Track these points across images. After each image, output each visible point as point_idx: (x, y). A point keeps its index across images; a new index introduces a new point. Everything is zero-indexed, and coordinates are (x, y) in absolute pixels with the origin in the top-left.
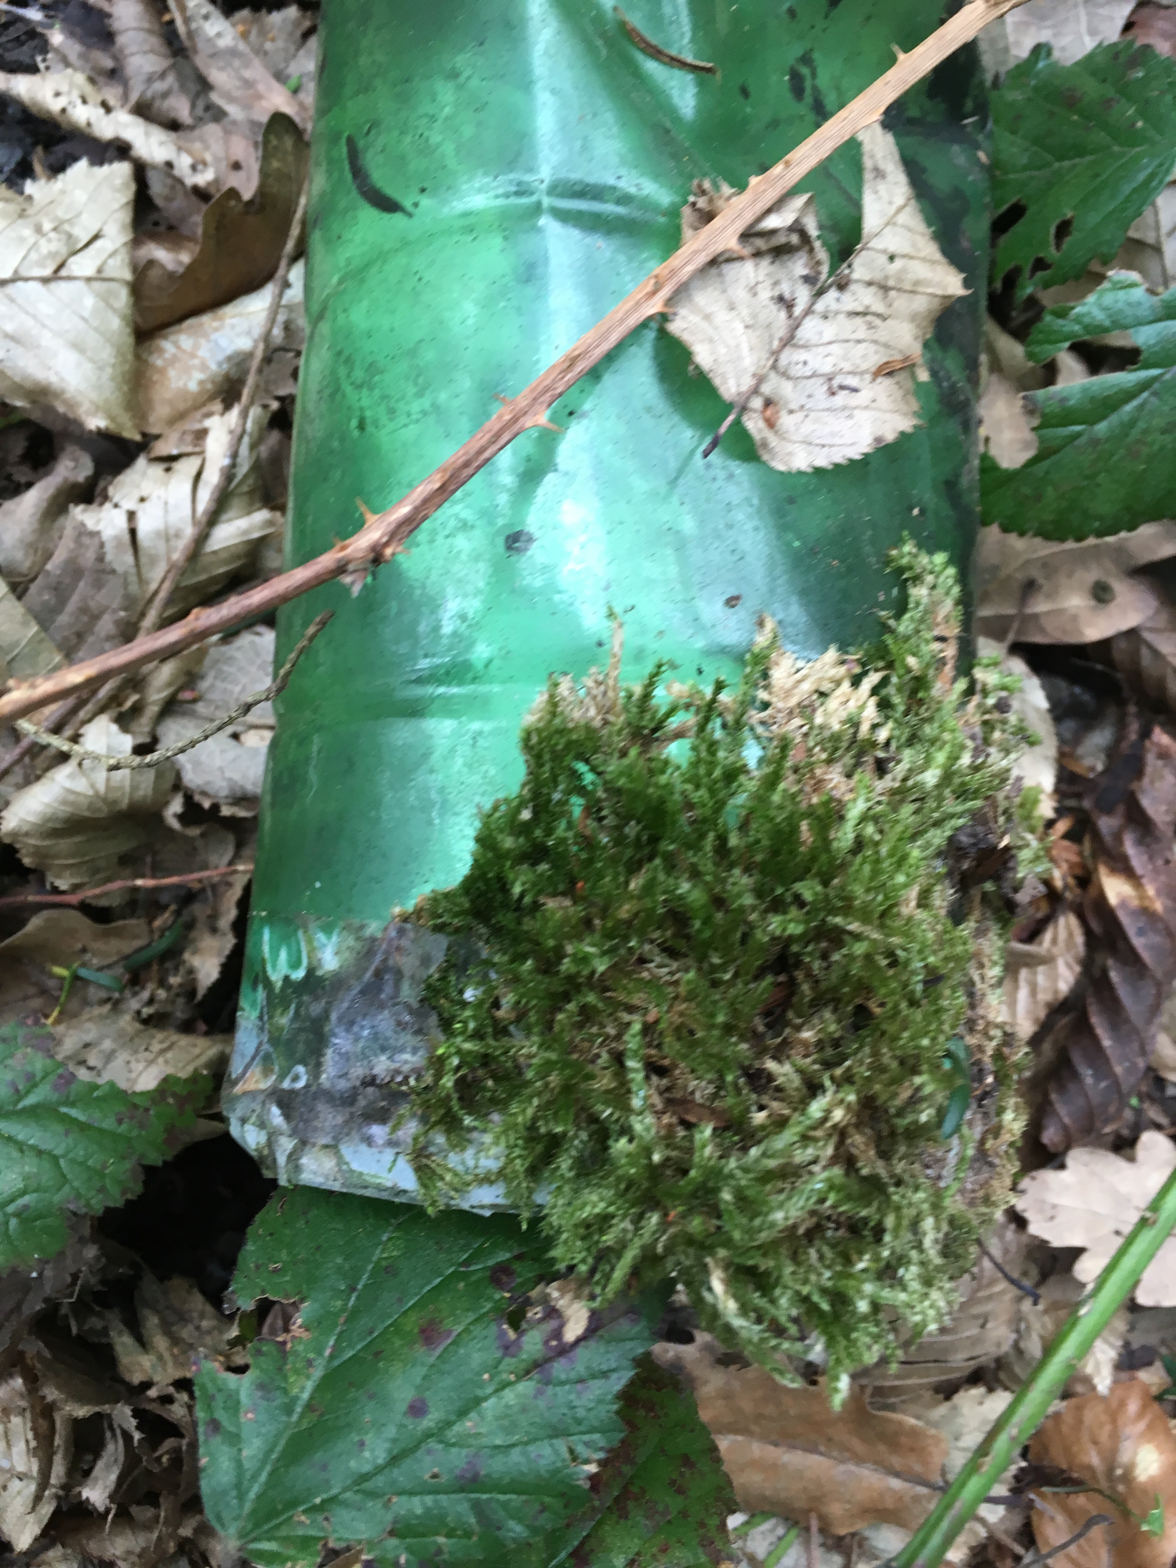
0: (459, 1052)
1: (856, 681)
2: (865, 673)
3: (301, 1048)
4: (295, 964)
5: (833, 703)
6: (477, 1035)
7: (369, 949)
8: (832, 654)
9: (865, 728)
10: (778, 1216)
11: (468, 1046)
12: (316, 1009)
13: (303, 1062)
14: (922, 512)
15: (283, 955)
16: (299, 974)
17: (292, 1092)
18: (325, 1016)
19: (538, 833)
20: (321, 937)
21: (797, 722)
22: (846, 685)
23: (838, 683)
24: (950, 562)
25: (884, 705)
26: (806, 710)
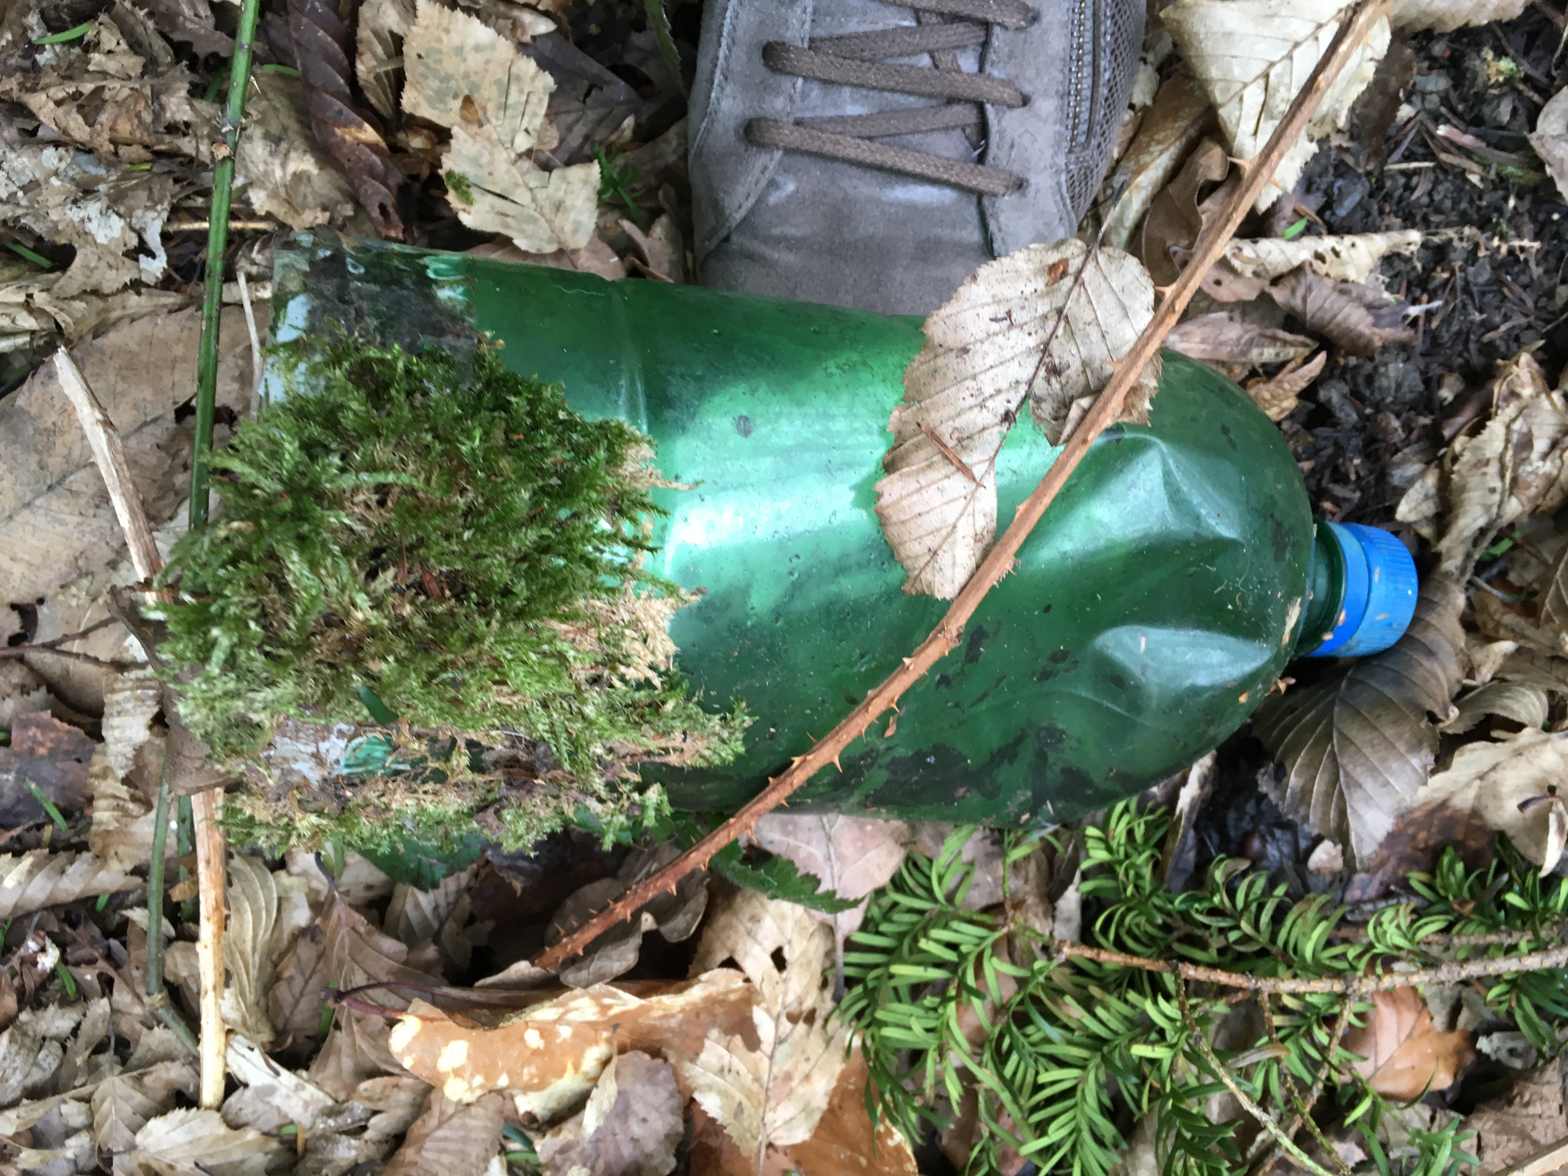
0: (396, 359)
1: (652, 667)
2: (660, 675)
3: (378, 272)
4: (436, 272)
5: (638, 646)
6: (408, 371)
7: (455, 318)
8: (672, 648)
9: (622, 669)
10: (295, 557)
11: (400, 365)
12: (408, 282)
13: (367, 272)
14: (772, 737)
15: (443, 266)
16: (431, 274)
17: (344, 264)
18: (403, 287)
19: (550, 422)
20: (461, 289)
21: (627, 617)
22: (650, 658)
23: (653, 653)
24: (738, 756)
25: (639, 686)
26: (634, 624)
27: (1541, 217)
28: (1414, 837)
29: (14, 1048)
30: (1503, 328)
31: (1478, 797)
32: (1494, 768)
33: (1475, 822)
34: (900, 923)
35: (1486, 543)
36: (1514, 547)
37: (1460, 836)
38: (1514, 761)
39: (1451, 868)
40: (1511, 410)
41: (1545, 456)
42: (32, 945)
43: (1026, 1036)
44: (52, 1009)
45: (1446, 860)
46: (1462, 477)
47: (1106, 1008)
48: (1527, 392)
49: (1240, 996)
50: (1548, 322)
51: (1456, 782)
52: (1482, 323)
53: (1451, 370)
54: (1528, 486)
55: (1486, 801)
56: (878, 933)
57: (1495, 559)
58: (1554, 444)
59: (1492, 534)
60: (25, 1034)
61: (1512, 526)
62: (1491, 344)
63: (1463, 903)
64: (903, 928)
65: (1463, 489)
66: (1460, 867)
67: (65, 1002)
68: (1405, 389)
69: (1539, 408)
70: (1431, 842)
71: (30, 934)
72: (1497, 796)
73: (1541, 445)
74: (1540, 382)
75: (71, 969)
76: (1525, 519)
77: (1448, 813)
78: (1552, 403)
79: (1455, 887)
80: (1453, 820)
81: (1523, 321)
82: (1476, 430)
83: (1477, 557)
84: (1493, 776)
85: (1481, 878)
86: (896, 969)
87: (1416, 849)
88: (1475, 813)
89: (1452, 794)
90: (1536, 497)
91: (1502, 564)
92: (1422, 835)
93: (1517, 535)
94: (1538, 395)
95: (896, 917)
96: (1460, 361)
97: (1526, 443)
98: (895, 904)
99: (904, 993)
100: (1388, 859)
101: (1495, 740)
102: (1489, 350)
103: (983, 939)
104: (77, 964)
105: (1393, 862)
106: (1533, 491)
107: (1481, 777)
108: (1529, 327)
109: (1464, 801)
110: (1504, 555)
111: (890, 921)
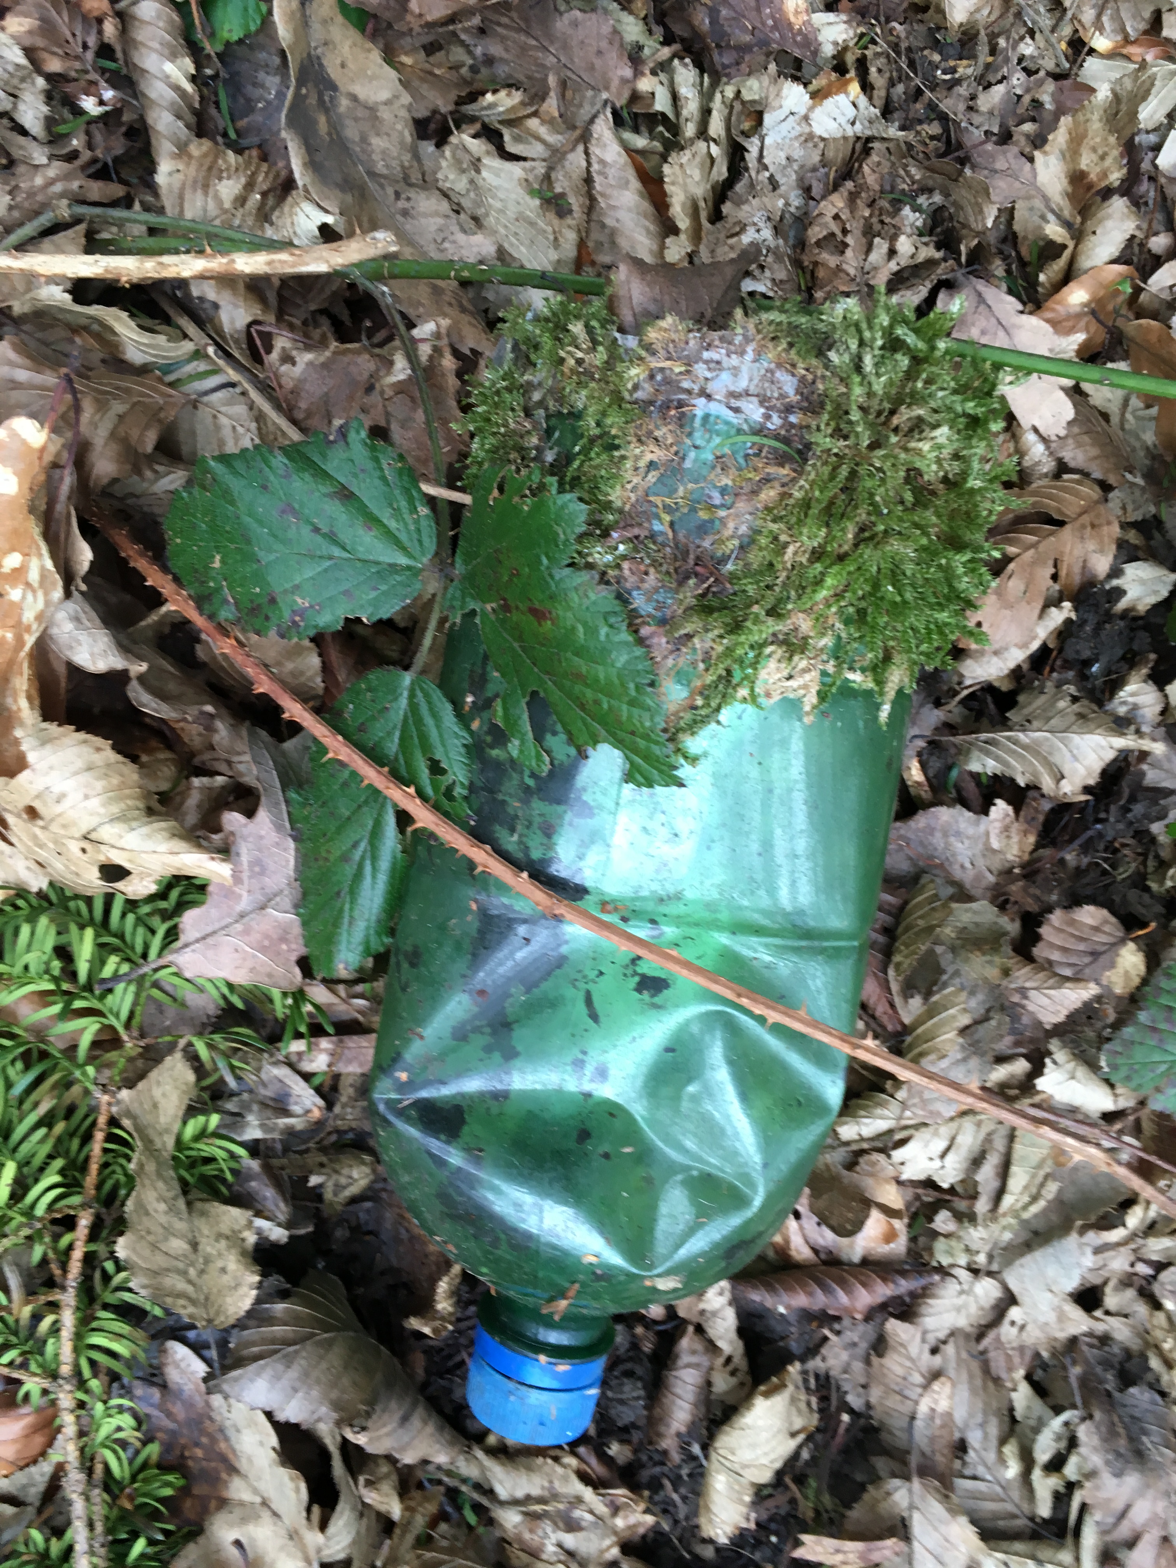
27: (773, 1526)
28: (197, 1444)
29: (10, 68)
30: (675, 1497)
31: (242, 1504)
32: (275, 1514)
33: (213, 1504)
34: (134, 933)
35: (476, 1496)
36: (470, 1528)
37: (196, 1490)
38: (283, 1532)
39: (168, 1484)
40: (602, 1509)
41: (560, 1545)
42: (109, 94)
43: (13, 1062)
44: (45, 109)
45: (170, 1478)
46: (540, 1467)
47: (42, 1141)
48: (620, 1522)
49: (57, 1272)
50: (680, 1540)
51: (259, 1479)
52: (679, 1477)
53: (635, 1451)
54: (531, 1531)
55: (238, 1512)
56: (124, 915)
57: (459, 1509)
58: (570, 1554)
59: (485, 1502)
60: (23, 80)
61: (491, 1522)
62: (661, 1486)
63: (131, 1498)
64: (128, 937)
65: (529, 1469)
66: (168, 1492)
67: (50, 122)
68: (621, 1408)
69: (603, 1537)
70: (190, 1463)
71: (119, 95)
72: (244, 1520)
73: (570, 1540)
74: (627, 1534)
75: (83, 127)
76: (498, 1534)
77: (224, 1475)
78: (609, 1548)
79: (147, 1488)
80: (214, 1480)
81: (681, 1515)
82: (584, 1478)
83: (464, 1488)
84: (266, 1515)
85: (155, 1515)
86: (89, 933)
87: (184, 1447)
88: (223, 1503)
89: (244, 1477)
90: (520, 1540)
91: (455, 1515)
92: (199, 1453)
93: (481, 1530)
94: (615, 1533)
95: (141, 930)
96: (644, 1458)
97: (572, 1526)
98: (153, 932)
99: (63, 939)
100: (175, 1421)
101: (309, 1510)
102: (655, 1485)
103: (117, 1016)
104: (88, 133)
105: (171, 1425)
106: (527, 1536)
107: (265, 1503)
108: (676, 1522)
109: (238, 1490)
110: (462, 1515)
111: (135, 927)
